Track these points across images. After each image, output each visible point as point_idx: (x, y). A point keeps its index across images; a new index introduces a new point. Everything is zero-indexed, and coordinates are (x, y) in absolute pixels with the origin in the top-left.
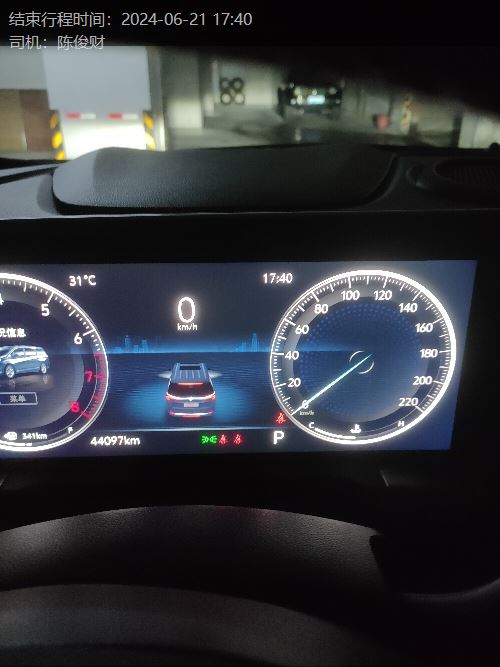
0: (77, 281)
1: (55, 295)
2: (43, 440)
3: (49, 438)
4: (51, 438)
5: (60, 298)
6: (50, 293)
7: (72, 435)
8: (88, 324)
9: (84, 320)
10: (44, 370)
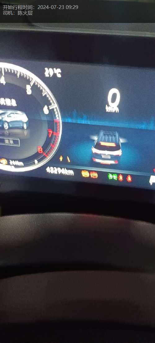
1: (36, 81)
2: (21, 165)
4: (25, 166)
5: (38, 84)
6: (33, 79)
7: (37, 165)
9: (51, 100)
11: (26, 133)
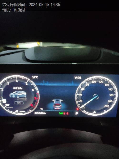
0: (34, 77)
3: (25, 112)
5: (30, 81)
8: (35, 87)
11: (26, 99)
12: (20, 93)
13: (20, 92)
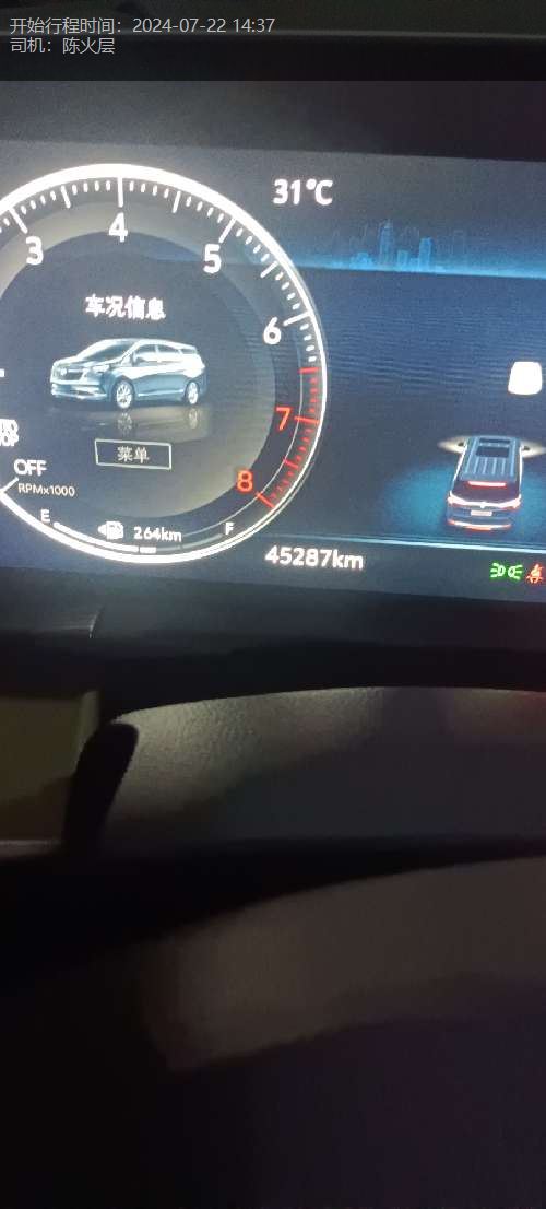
0: (291, 192)
1: (237, 226)
2: (173, 543)
3: (185, 541)
4: (188, 542)
5: (247, 233)
6: (228, 218)
7: (231, 538)
8: (298, 299)
9: (292, 289)
10: (193, 396)
11: (194, 418)
12: (147, 356)
13: (150, 348)
